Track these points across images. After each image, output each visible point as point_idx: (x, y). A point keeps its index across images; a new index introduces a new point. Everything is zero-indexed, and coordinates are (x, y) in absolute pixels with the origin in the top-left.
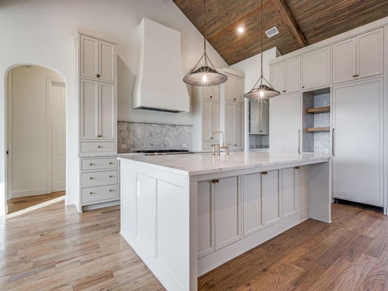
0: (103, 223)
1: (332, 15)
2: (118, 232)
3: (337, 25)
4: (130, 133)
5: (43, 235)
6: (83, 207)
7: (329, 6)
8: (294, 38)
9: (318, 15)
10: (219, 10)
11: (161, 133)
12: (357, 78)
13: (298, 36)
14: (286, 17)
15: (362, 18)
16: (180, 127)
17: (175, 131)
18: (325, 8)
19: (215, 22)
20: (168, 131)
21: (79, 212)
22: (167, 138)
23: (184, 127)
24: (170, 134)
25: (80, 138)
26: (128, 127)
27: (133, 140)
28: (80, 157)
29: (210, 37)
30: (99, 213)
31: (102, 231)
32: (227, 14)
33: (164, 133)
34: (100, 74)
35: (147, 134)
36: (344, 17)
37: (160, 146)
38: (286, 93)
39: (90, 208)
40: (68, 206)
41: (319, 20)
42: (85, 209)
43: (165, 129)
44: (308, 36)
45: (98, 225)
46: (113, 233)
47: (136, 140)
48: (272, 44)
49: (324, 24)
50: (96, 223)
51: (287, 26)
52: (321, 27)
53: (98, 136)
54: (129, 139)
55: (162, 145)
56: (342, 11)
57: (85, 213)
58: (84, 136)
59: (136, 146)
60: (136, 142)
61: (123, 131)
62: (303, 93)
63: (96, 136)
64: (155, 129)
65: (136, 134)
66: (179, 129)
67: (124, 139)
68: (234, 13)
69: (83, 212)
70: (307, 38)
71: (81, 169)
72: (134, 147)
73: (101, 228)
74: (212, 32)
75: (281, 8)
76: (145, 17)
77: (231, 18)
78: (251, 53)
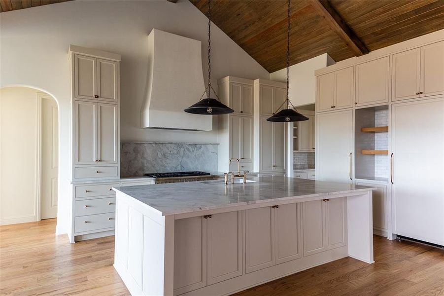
0: (96, 255)
1: (395, 19)
2: (112, 265)
3: (402, 29)
4: (139, 155)
5: (26, 267)
6: (76, 237)
7: (389, 10)
8: (347, 45)
9: (377, 19)
10: (251, 14)
11: (177, 153)
12: (421, 95)
13: (352, 43)
14: (333, 23)
15: (435, 23)
16: (202, 146)
17: (195, 151)
18: (384, 12)
19: (246, 27)
20: (186, 151)
21: (71, 242)
22: (185, 159)
23: (208, 146)
24: (190, 154)
25: (74, 163)
26: (135, 148)
27: (142, 162)
28: (74, 184)
29: (242, 42)
30: (95, 244)
31: (94, 263)
32: (260, 19)
33: (182, 153)
34: (99, 95)
35: (160, 155)
36: (411, 21)
37: (176, 168)
38: (335, 108)
39: (84, 238)
40: (59, 236)
41: (378, 24)
42: (78, 240)
43: (182, 149)
44: (366, 42)
45: (91, 257)
46: (105, 266)
47: (145, 161)
48: (321, 50)
49: (386, 29)
50: (88, 255)
51: (336, 32)
52: (382, 32)
53: (96, 161)
54: (136, 162)
55: (179, 166)
56: (406, 15)
57: (78, 244)
58: (79, 161)
59: (145, 168)
60: (146, 165)
61: (130, 153)
62: (356, 110)
63: (94, 160)
64: (170, 149)
65: (145, 156)
66: (201, 148)
67: (130, 161)
68: (269, 17)
69: (76, 242)
70: (366, 43)
71: (75, 196)
72: (143, 170)
73: (92, 261)
74: (244, 38)
75: (326, 13)
76: (155, 28)
77: (266, 22)
78: (296, 59)
